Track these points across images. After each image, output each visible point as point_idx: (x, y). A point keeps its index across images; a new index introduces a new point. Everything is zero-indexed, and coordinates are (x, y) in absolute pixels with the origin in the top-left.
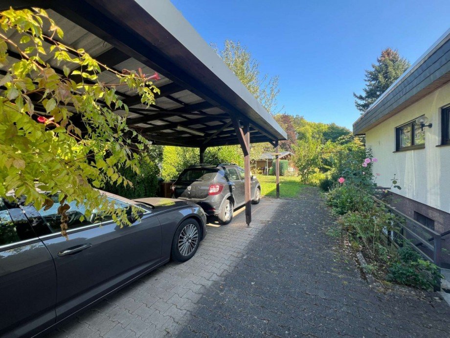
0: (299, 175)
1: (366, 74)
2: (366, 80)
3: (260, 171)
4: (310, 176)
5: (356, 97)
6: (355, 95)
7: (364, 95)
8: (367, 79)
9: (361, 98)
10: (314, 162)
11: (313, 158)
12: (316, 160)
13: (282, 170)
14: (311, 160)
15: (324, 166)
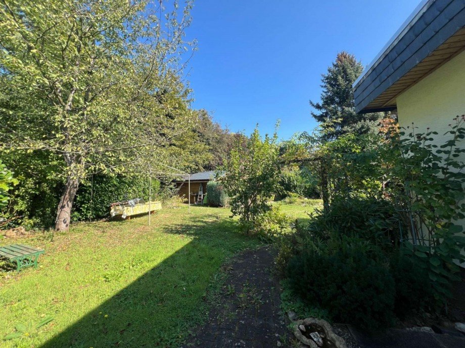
1: (323, 78)
2: (322, 87)
5: (313, 105)
6: (311, 103)
7: (321, 103)
8: (323, 84)
9: (318, 107)
10: (265, 183)
11: (263, 174)
12: (268, 178)
13: (221, 198)
14: (259, 179)
15: (288, 191)
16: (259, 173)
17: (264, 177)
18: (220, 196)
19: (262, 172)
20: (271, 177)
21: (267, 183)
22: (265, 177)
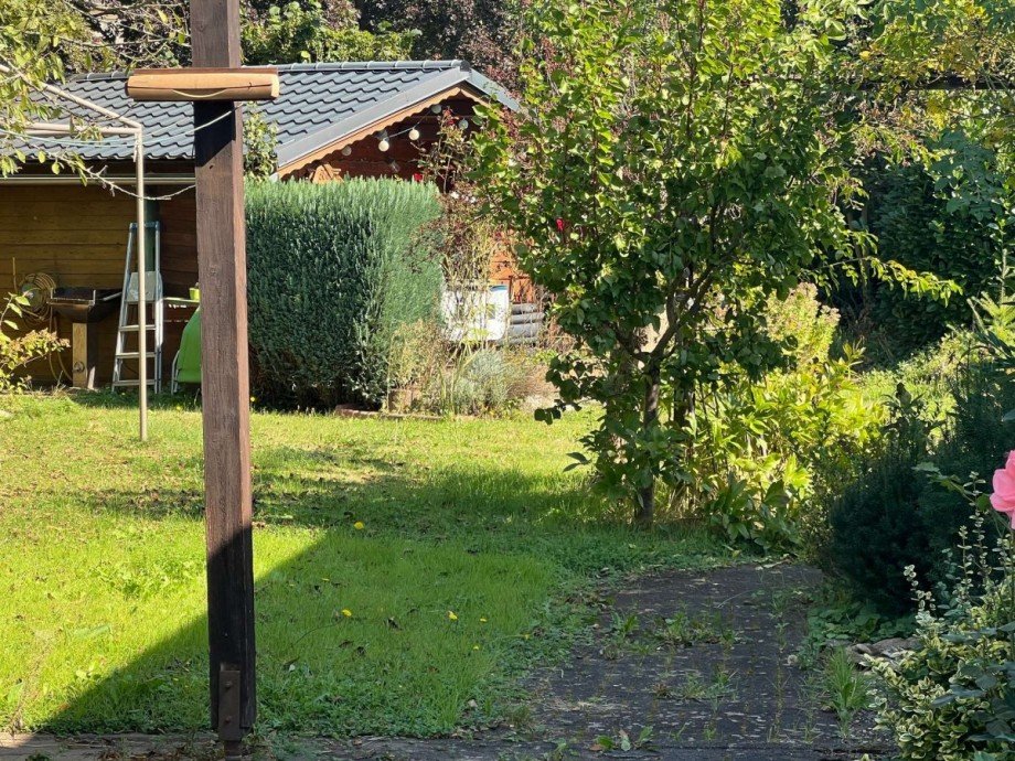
0: (570, 393)
3: (41, 340)
4: (711, 411)
10: (759, 207)
11: (746, 155)
12: (776, 185)
13: (361, 331)
14: (724, 186)
15: (894, 264)
16: (726, 155)
17: (752, 178)
18: (356, 310)
19: (741, 147)
20: (793, 170)
21: (772, 214)
22: (757, 174)
